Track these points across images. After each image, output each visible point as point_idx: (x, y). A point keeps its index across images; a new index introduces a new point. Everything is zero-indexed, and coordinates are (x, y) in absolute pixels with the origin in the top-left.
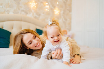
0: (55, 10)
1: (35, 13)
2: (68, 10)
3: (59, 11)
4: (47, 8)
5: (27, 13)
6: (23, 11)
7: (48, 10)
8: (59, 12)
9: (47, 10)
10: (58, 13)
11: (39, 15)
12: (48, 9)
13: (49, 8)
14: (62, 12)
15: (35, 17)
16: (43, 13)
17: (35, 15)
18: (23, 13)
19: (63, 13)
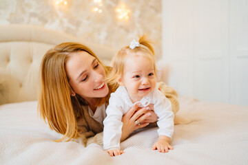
0: (118, 10)
1: (65, 21)
2: (152, 7)
3: (129, 11)
4: (96, 6)
5: (45, 21)
6: (33, 15)
7: (100, 11)
8: (129, 15)
9: (96, 9)
10: (127, 18)
11: (78, 24)
12: (99, 8)
13: (101, 5)
14: (137, 13)
15: (68, 31)
16: (88, 19)
17: (66, 23)
18: (35, 20)
19: (140, 16)
